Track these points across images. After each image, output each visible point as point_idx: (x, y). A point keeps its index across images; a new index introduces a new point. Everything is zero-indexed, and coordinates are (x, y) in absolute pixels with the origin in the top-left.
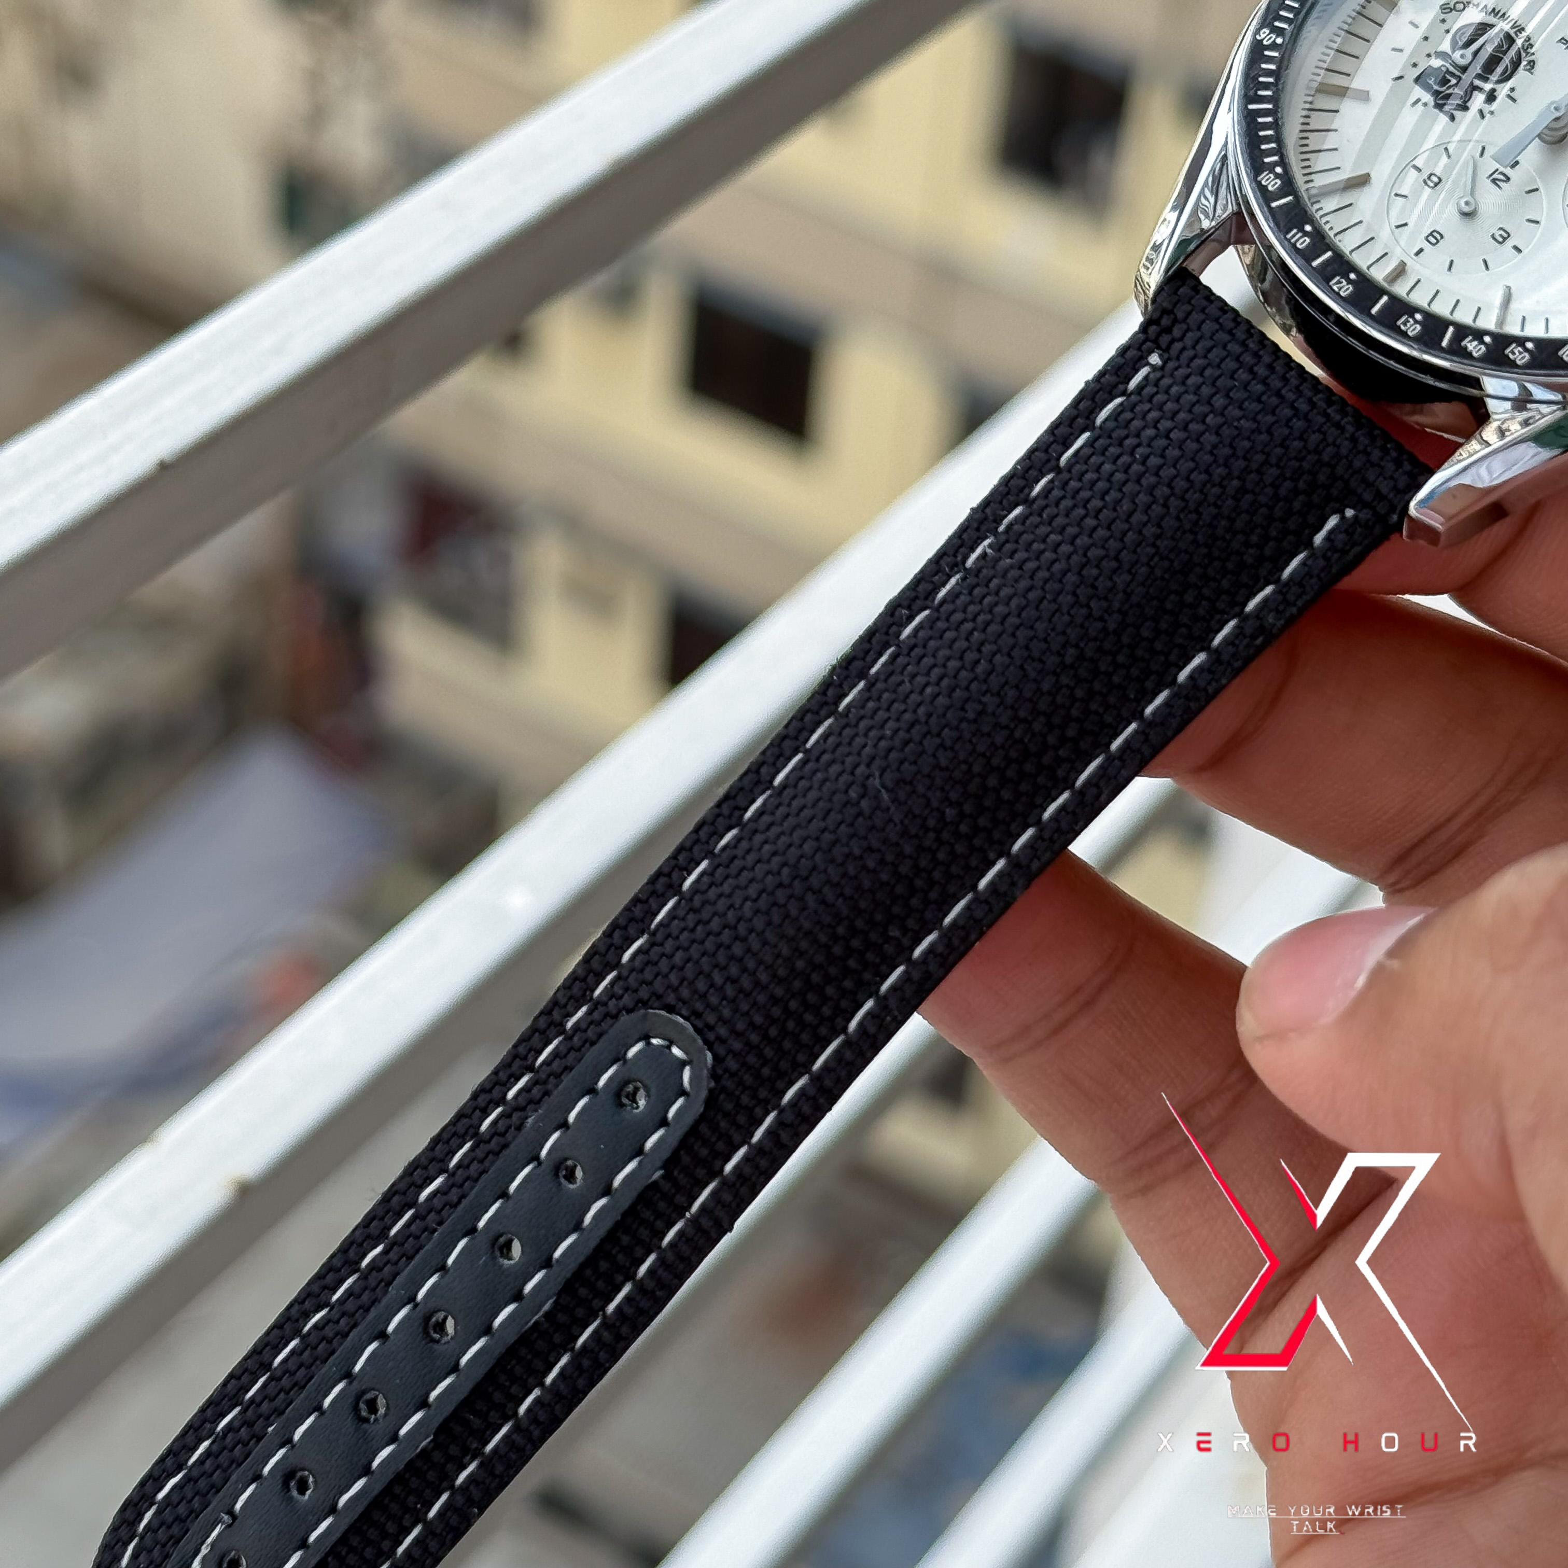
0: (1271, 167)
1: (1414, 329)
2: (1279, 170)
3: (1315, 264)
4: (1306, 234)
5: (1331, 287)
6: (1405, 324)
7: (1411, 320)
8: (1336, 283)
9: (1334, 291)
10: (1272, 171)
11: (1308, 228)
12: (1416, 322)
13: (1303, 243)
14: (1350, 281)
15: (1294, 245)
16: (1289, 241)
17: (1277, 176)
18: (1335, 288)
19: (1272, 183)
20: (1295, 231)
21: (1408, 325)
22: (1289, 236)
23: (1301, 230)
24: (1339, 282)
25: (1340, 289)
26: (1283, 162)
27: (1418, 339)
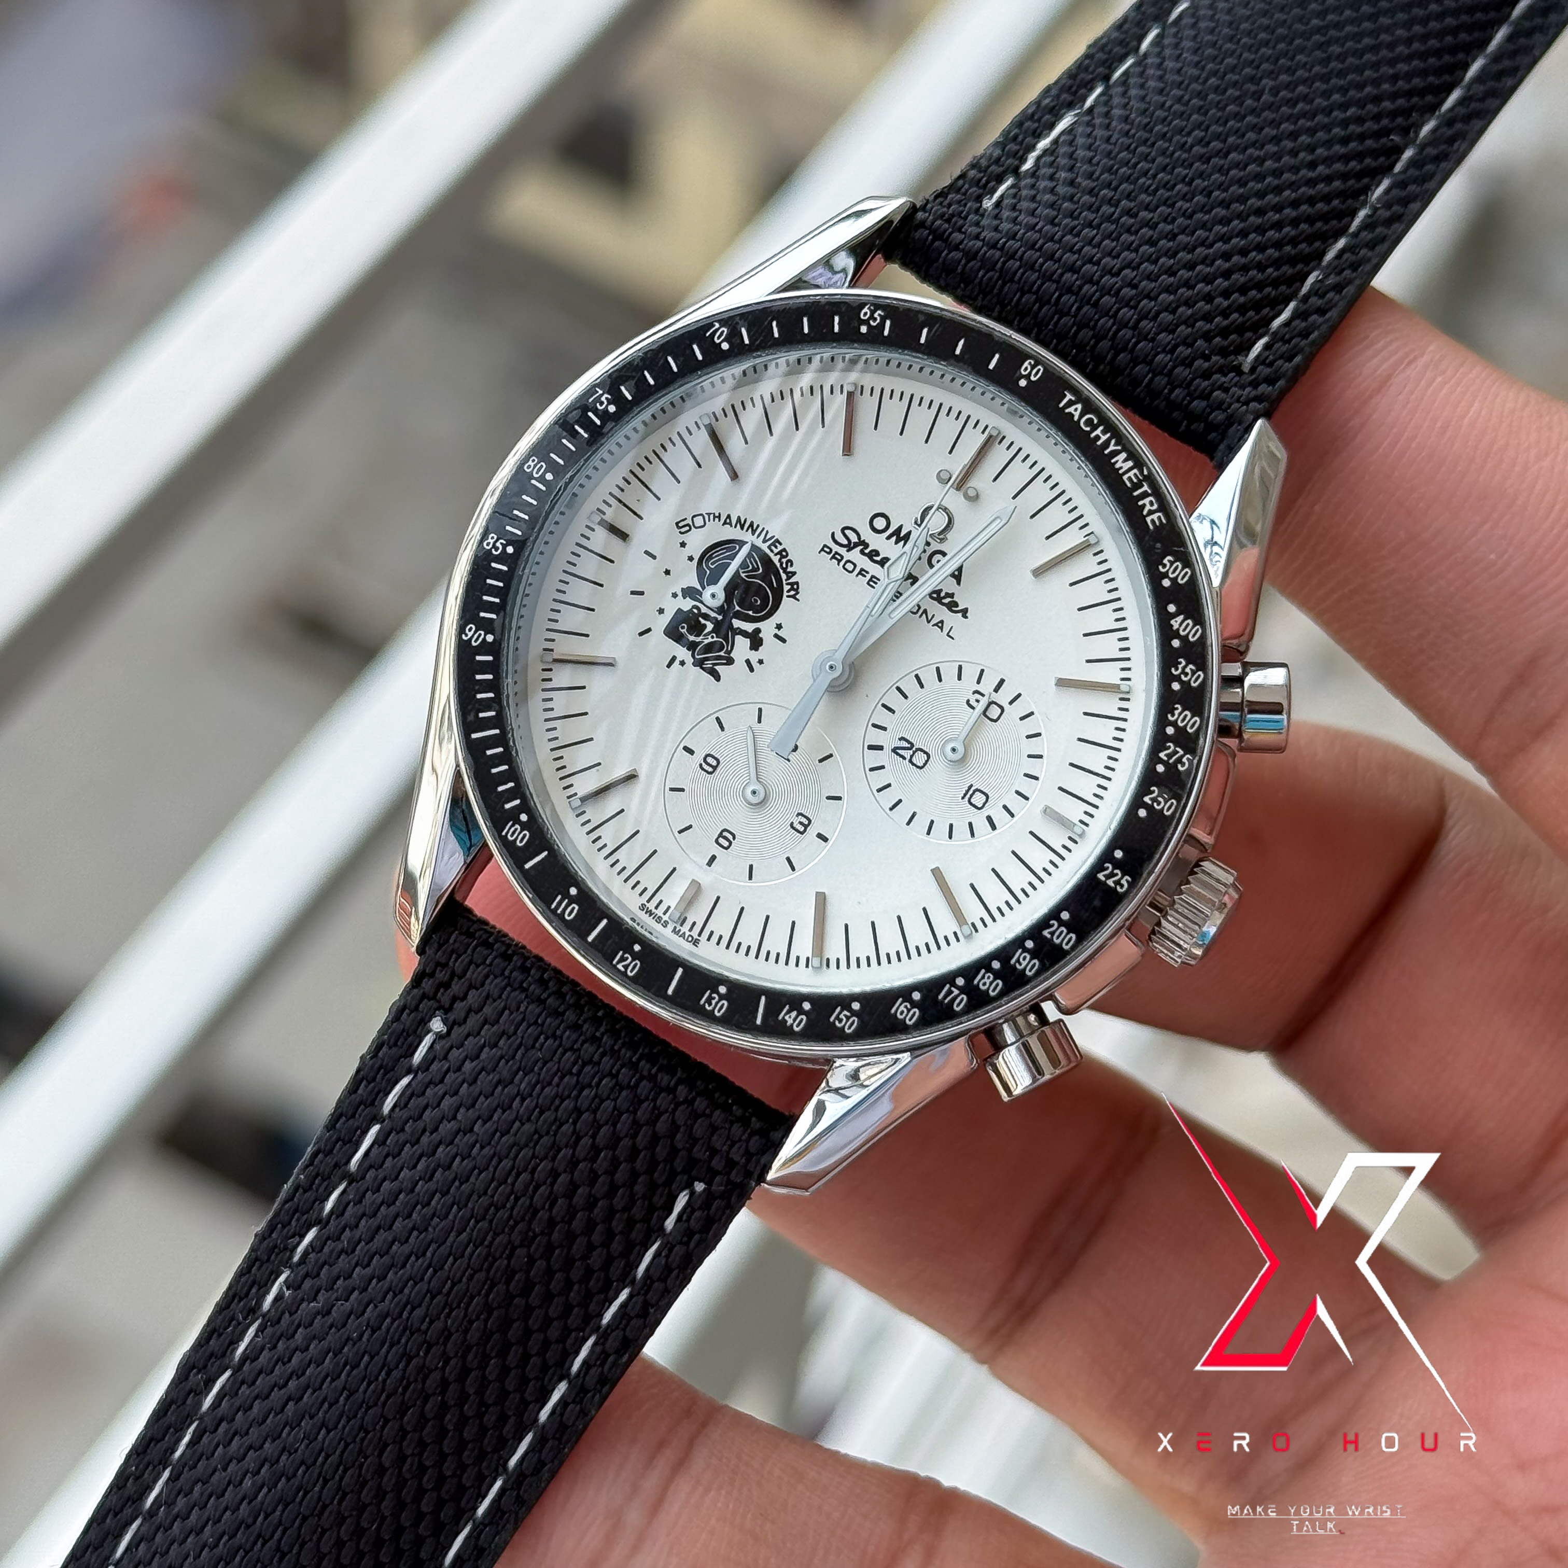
0: (513, 816)
1: (720, 1007)
2: (524, 817)
3: (590, 939)
4: (572, 900)
5: (615, 966)
6: (709, 1001)
7: (714, 995)
8: (619, 962)
9: (619, 970)
10: (517, 821)
11: (573, 891)
12: (722, 997)
13: (571, 912)
14: (635, 956)
15: (561, 917)
16: (554, 912)
17: (524, 826)
18: (620, 967)
19: (519, 836)
20: (559, 897)
21: (714, 1002)
22: (553, 906)
23: (566, 895)
24: (623, 959)
25: (626, 967)
26: (526, 806)
27: (726, 1021)
